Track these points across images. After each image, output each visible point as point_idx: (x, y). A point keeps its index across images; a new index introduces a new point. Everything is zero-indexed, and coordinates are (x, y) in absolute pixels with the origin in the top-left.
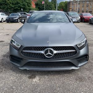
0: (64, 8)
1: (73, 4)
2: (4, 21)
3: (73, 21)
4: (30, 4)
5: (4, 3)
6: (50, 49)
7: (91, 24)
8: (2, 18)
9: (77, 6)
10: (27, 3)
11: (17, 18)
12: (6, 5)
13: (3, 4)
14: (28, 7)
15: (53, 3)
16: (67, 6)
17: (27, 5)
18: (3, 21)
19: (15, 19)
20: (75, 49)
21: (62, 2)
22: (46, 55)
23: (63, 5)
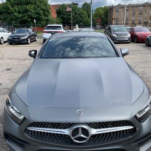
0: (103, 16)
1: (116, 11)
2: (5, 42)
3: (123, 52)
4: (48, 11)
5: (6, 10)
6: (82, 128)
7: (149, 45)
8: (2, 38)
9: (124, 15)
10: (43, 10)
11: (26, 37)
12: (9, 13)
13: (5, 12)
14: (45, 16)
15: (84, 10)
16: (107, 13)
17: (43, 13)
18: (3, 42)
19: (23, 38)
20: (132, 125)
21: (99, 8)
22: (75, 139)
23: (102, 12)
